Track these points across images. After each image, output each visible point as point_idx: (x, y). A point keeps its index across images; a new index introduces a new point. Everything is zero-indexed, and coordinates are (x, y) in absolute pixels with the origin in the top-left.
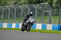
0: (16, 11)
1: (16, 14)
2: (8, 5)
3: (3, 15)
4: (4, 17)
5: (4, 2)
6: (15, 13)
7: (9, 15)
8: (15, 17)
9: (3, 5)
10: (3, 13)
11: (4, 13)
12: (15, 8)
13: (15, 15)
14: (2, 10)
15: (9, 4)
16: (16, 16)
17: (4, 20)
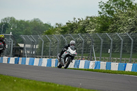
0: (134, 42)
1: (134, 48)
2: (120, 31)
3: (111, 48)
4: (113, 51)
5: (113, 28)
6: (132, 46)
7: (122, 48)
8: (131, 52)
9: (112, 32)
10: (111, 46)
11: (113, 45)
12: (132, 37)
13: (132, 49)
14: (110, 41)
15: (122, 31)
16: (133, 51)
17: (112, 56)
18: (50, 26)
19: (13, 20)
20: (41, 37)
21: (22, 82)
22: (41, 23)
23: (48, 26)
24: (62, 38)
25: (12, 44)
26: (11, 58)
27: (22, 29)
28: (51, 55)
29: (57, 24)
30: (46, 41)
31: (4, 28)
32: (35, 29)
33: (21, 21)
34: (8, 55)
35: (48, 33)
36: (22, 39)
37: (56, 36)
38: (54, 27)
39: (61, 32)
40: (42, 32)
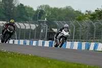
18: (80, 13)
19: (47, 8)
20: (72, 23)
21: (55, 63)
22: (73, 10)
23: (78, 13)
24: (91, 23)
25: (47, 29)
26: (46, 41)
27: (56, 15)
28: (82, 39)
29: (87, 11)
30: (77, 27)
31: (40, 15)
32: (67, 16)
33: (55, 8)
34: (43, 38)
35: (79, 20)
36: (56, 24)
37: (86, 22)
38: (85, 14)
39: (91, 18)
40: (74, 19)
